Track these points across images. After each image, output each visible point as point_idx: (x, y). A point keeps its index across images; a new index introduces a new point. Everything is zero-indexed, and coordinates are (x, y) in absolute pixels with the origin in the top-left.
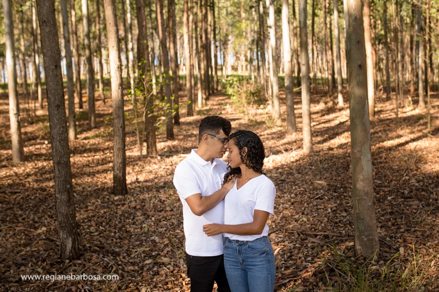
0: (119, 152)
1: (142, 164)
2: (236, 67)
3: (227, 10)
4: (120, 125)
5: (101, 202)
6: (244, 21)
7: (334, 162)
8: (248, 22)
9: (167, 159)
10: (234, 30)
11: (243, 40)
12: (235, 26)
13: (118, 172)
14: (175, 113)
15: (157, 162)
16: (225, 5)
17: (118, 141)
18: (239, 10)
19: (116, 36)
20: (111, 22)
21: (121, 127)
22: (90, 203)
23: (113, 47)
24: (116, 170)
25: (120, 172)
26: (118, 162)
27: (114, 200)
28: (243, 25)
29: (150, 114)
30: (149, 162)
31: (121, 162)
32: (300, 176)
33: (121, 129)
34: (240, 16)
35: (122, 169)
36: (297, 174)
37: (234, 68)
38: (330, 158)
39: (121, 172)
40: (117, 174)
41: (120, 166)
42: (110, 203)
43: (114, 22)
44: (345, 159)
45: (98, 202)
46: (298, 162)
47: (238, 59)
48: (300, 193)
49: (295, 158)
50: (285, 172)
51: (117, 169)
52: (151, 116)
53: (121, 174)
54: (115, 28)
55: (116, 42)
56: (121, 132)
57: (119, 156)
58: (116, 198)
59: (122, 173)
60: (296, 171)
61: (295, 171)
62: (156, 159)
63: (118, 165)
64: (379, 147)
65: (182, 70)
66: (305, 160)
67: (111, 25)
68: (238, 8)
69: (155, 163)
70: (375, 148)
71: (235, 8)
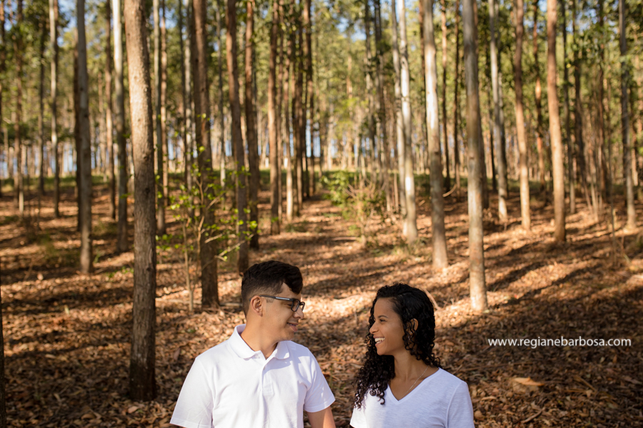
0: (143, 318)
1: (191, 324)
2: (338, 160)
3: (328, 83)
4: (147, 267)
5: (102, 419)
6: (350, 97)
7: (530, 329)
8: (358, 99)
9: (236, 315)
10: (338, 108)
11: (350, 122)
12: (340, 105)
13: (139, 355)
14: (252, 236)
15: (218, 321)
16: (325, 75)
17: (141, 296)
18: (344, 82)
19: (146, 100)
20: (138, 76)
21: (149, 269)
22: (80, 419)
23: (139, 120)
24: (136, 351)
25: (143, 357)
26: (139, 336)
27: (127, 413)
28: (350, 102)
29: (208, 237)
30: (204, 320)
31: (145, 337)
32: (475, 358)
33: (148, 274)
34: (345, 90)
35: (147, 349)
36: (469, 355)
37: (335, 162)
38: (520, 322)
39: (146, 355)
40: (138, 360)
41: (143, 345)
42: (119, 421)
43: (142, 75)
44: (547, 323)
45: (95, 417)
46: (466, 329)
47: (341, 148)
48: (490, 406)
49: (459, 320)
50: (447, 350)
51: (138, 350)
52: (211, 241)
53: (145, 360)
54: (145, 86)
55: (146, 112)
56: (147, 278)
57: (143, 325)
58: (132, 409)
59: (148, 358)
60: (465, 347)
61: (463, 348)
62: (216, 316)
63: (141, 342)
64: (598, 300)
65: (264, 163)
66: (477, 325)
67: (138, 80)
68: (343, 79)
69: (214, 323)
70: (592, 302)
71: (339, 80)
